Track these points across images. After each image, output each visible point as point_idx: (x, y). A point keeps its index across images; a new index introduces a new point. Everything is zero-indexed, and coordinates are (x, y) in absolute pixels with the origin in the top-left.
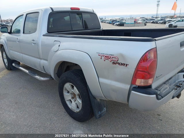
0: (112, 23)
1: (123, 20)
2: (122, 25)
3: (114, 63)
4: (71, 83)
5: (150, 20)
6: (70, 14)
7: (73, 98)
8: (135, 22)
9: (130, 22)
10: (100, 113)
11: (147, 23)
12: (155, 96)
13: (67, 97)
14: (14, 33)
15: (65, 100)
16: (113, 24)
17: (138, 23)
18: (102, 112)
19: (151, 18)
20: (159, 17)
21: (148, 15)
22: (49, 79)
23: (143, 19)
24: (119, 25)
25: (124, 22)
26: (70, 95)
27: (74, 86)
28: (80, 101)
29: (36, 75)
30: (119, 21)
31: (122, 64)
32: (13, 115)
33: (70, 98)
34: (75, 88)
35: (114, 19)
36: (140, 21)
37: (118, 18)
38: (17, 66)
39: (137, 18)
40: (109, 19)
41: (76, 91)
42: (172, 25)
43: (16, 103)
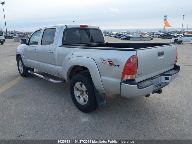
0: (118, 36)
1: (129, 34)
2: (128, 39)
3: (111, 65)
4: (80, 83)
5: (157, 34)
6: (80, 30)
7: (81, 94)
8: (142, 36)
9: (136, 36)
10: (101, 104)
11: (154, 37)
12: (136, 86)
13: (77, 94)
14: (31, 44)
15: (75, 96)
16: (119, 38)
17: (144, 37)
18: (103, 103)
19: (158, 32)
20: (166, 32)
21: (155, 30)
22: (61, 82)
23: (150, 33)
24: (125, 39)
25: (130, 36)
26: (79, 92)
27: (83, 84)
28: (87, 96)
29: (50, 79)
30: (125, 35)
31: (116, 66)
32: (34, 108)
33: (79, 95)
34: (83, 86)
35: (120, 32)
36: (146, 36)
37: (125, 32)
38: (32, 73)
39: (144, 32)
40: (115, 33)
41: (84, 88)
42: (177, 40)
43: (34, 101)
